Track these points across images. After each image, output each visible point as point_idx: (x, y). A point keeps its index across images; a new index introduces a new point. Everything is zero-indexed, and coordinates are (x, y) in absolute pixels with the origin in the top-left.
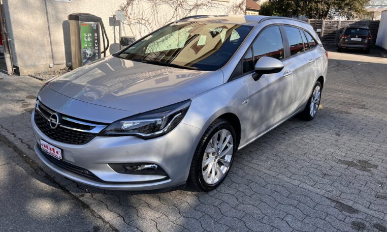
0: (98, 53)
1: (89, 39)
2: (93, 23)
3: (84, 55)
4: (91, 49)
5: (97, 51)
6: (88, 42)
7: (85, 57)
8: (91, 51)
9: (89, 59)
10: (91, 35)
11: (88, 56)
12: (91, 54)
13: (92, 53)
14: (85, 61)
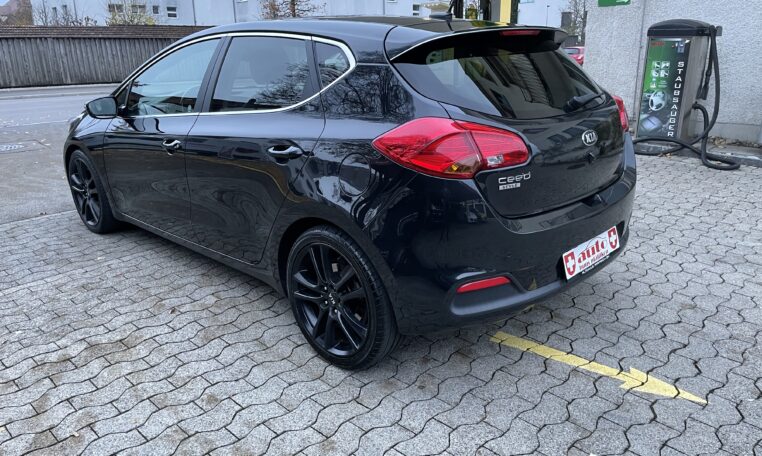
0: (679, 104)
1: (663, 74)
2: (679, 40)
3: (645, 104)
4: (662, 95)
5: (676, 100)
6: (659, 79)
7: (646, 110)
8: (663, 99)
9: (654, 114)
10: (668, 65)
11: (654, 108)
12: (661, 105)
13: (664, 103)
14: (643, 116)
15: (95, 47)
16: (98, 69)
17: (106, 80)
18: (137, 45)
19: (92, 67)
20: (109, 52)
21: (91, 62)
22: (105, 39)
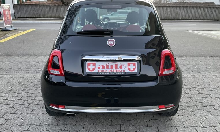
15: (165, 9)
16: (164, 15)
17: (165, 19)
18: (177, 9)
19: (163, 15)
20: (168, 10)
21: (163, 13)
22: (168, 7)
